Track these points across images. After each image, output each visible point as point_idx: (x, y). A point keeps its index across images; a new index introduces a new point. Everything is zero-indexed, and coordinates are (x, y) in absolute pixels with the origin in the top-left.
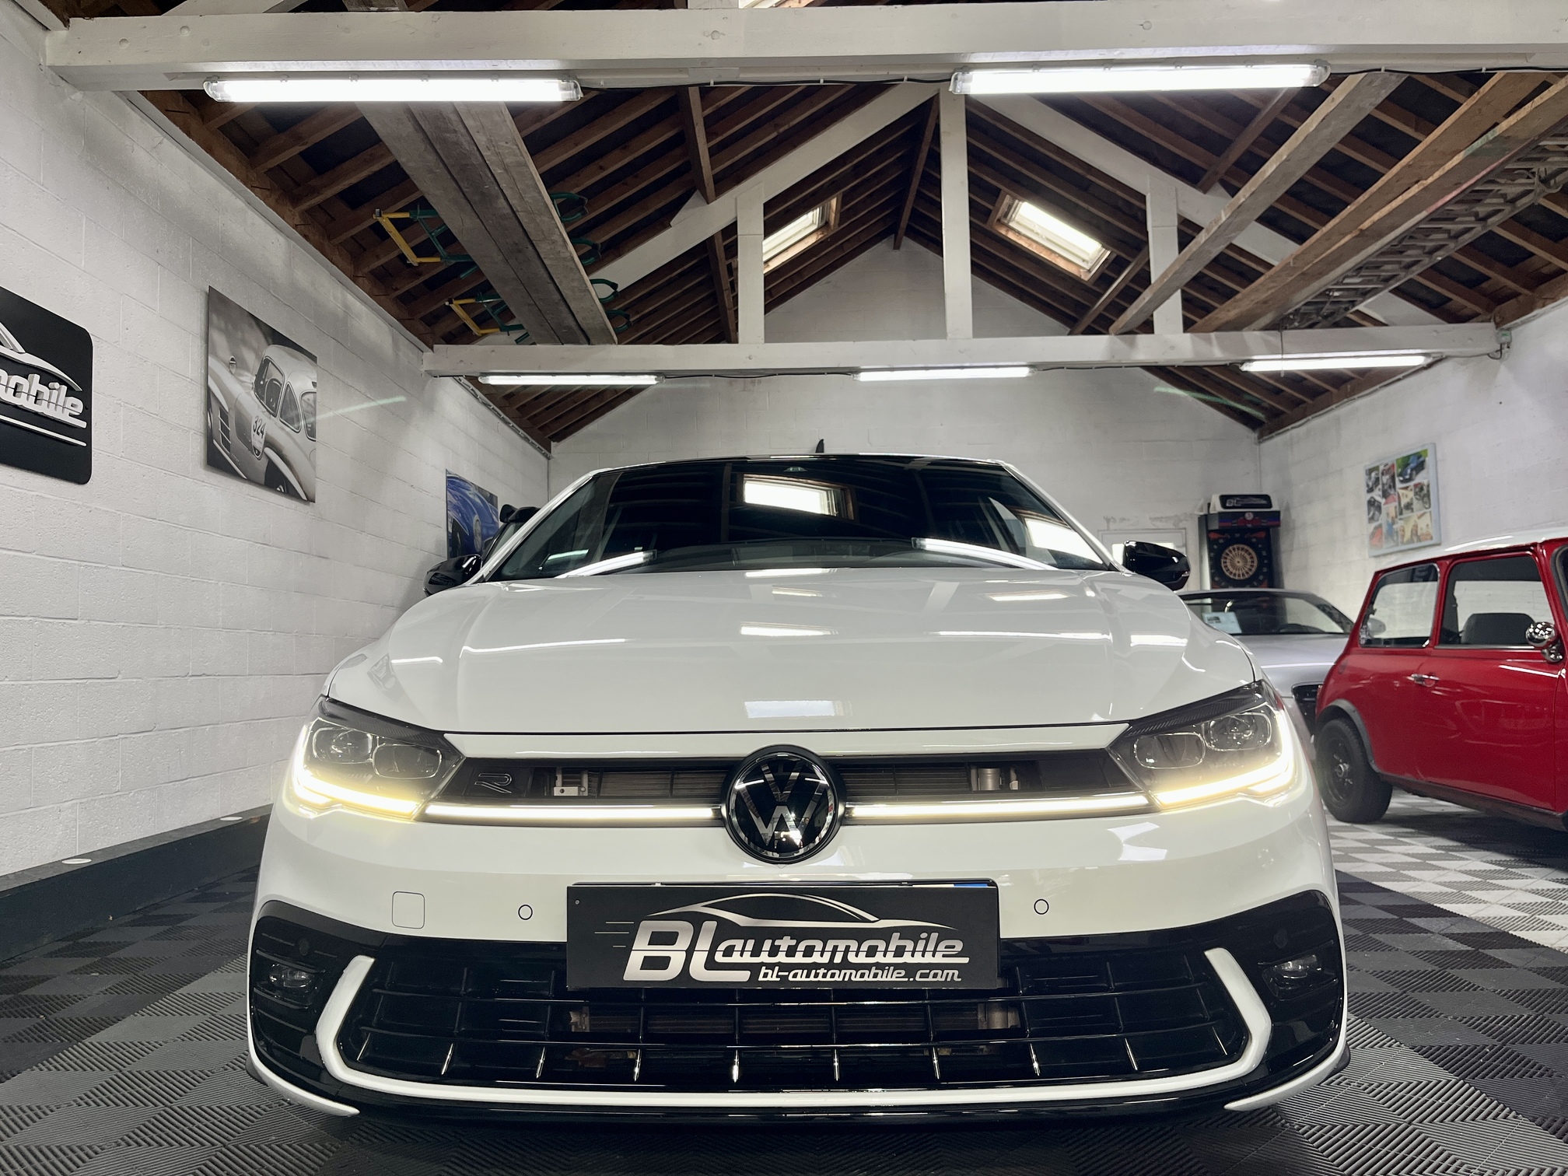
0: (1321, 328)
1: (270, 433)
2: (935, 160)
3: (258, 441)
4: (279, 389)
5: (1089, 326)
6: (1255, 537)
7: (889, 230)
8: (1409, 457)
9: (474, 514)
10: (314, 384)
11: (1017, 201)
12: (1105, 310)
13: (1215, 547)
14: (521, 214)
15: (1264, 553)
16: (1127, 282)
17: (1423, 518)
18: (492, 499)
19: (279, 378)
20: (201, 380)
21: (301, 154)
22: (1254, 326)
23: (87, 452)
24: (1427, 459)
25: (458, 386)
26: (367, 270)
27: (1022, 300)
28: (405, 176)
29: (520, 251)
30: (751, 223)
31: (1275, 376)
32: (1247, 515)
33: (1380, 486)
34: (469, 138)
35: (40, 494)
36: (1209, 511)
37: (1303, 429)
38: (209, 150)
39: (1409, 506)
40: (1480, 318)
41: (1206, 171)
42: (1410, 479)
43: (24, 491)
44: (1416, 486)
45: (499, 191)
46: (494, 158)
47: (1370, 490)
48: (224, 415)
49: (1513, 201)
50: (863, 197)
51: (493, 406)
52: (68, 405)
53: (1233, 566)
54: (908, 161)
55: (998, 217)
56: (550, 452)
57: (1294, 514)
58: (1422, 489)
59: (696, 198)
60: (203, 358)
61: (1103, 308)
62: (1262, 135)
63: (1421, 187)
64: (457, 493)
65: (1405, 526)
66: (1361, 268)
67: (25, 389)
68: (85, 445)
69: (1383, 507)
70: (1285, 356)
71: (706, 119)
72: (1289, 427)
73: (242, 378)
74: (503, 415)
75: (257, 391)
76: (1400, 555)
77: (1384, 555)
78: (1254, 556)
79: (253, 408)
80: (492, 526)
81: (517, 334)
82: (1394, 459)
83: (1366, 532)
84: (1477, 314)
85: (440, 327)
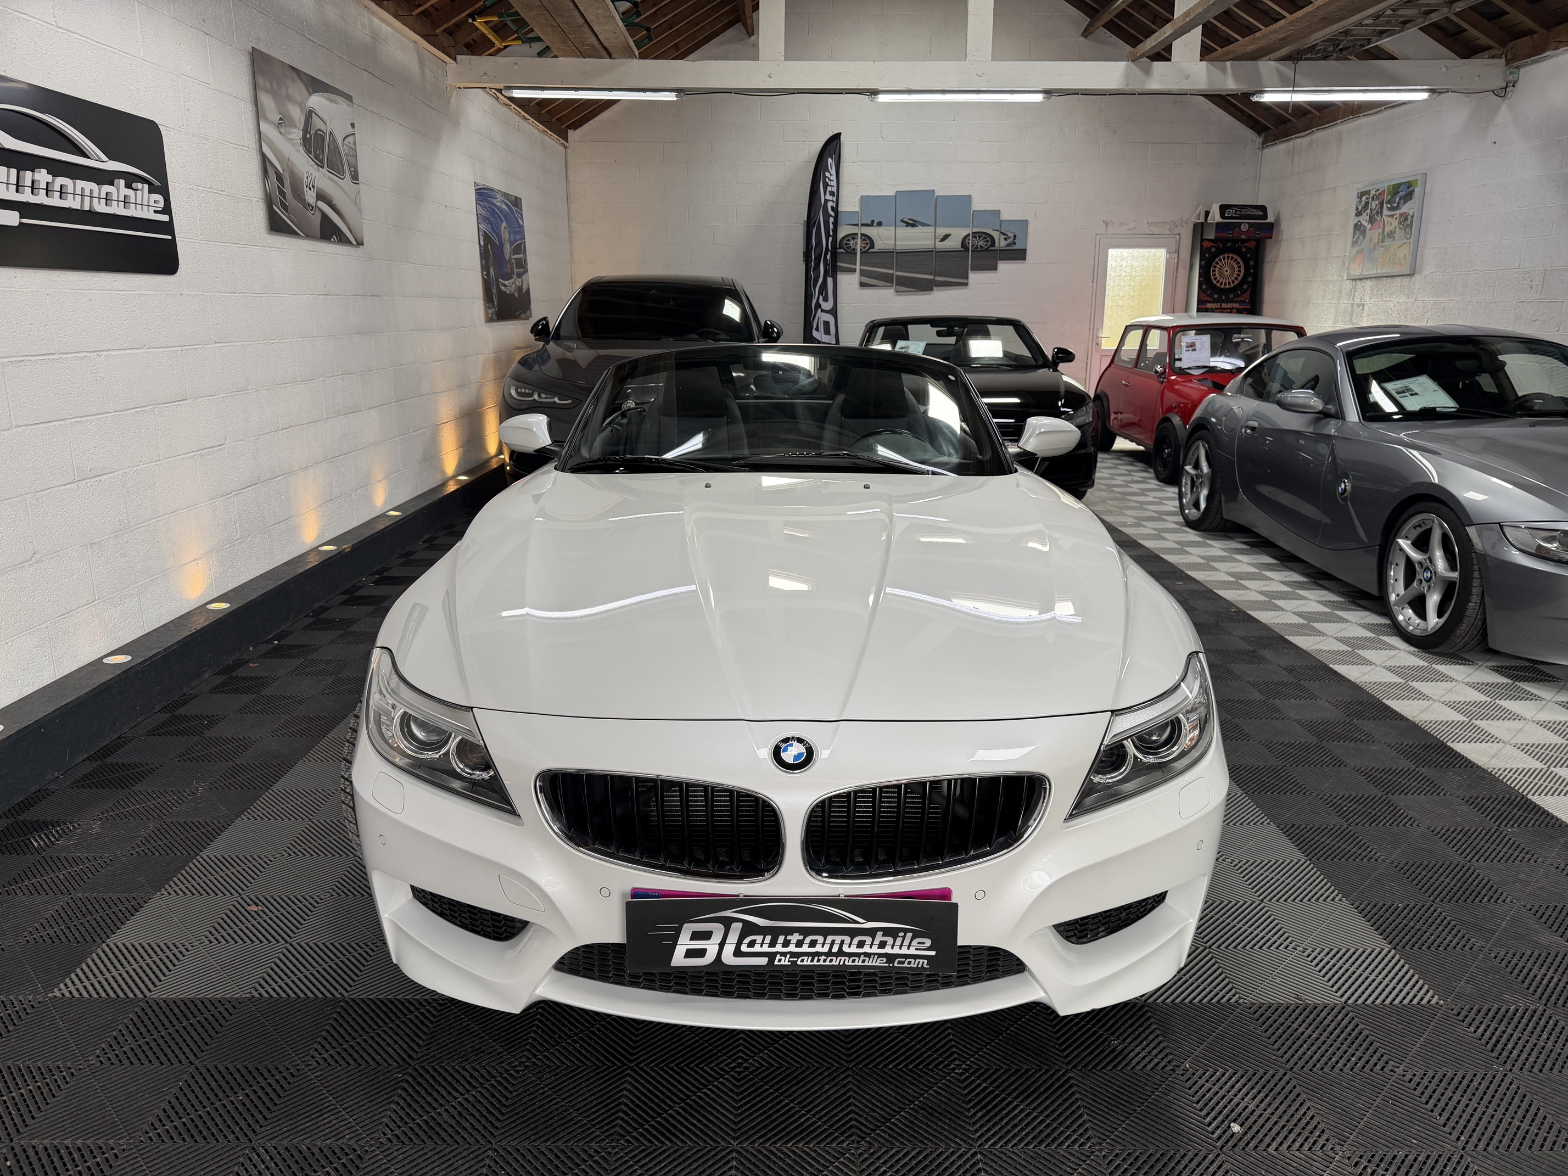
0: (1337, 59)
1: (320, 186)
3: (310, 197)
4: (323, 139)
6: (1244, 248)
8: (1400, 184)
9: (502, 221)
10: (353, 125)
13: (1207, 256)
15: (1252, 263)
17: (1405, 246)
18: (517, 202)
19: (324, 129)
20: (258, 148)
22: (1272, 56)
23: (172, 244)
24: (1416, 189)
31: (1284, 106)
32: (1242, 226)
33: (1368, 211)
36: (1206, 220)
39: (1391, 235)
40: (1492, 52)
42: (1397, 208)
43: (128, 292)
44: (1401, 215)
47: (1359, 214)
48: (280, 178)
51: (513, 106)
52: (152, 203)
53: (1221, 275)
56: (567, 141)
57: (1284, 226)
58: (1406, 219)
60: (255, 123)
64: (486, 204)
65: (1384, 253)
66: (1380, 15)
67: (115, 197)
68: (170, 237)
69: (1367, 233)
70: (1295, 89)
72: (1293, 136)
73: (291, 136)
74: (523, 113)
75: (304, 145)
76: (1374, 281)
77: (1361, 279)
78: (1242, 264)
79: (303, 164)
80: (518, 231)
81: (537, 47)
82: (1386, 185)
83: (1348, 254)
84: (1490, 48)
85: (462, 37)
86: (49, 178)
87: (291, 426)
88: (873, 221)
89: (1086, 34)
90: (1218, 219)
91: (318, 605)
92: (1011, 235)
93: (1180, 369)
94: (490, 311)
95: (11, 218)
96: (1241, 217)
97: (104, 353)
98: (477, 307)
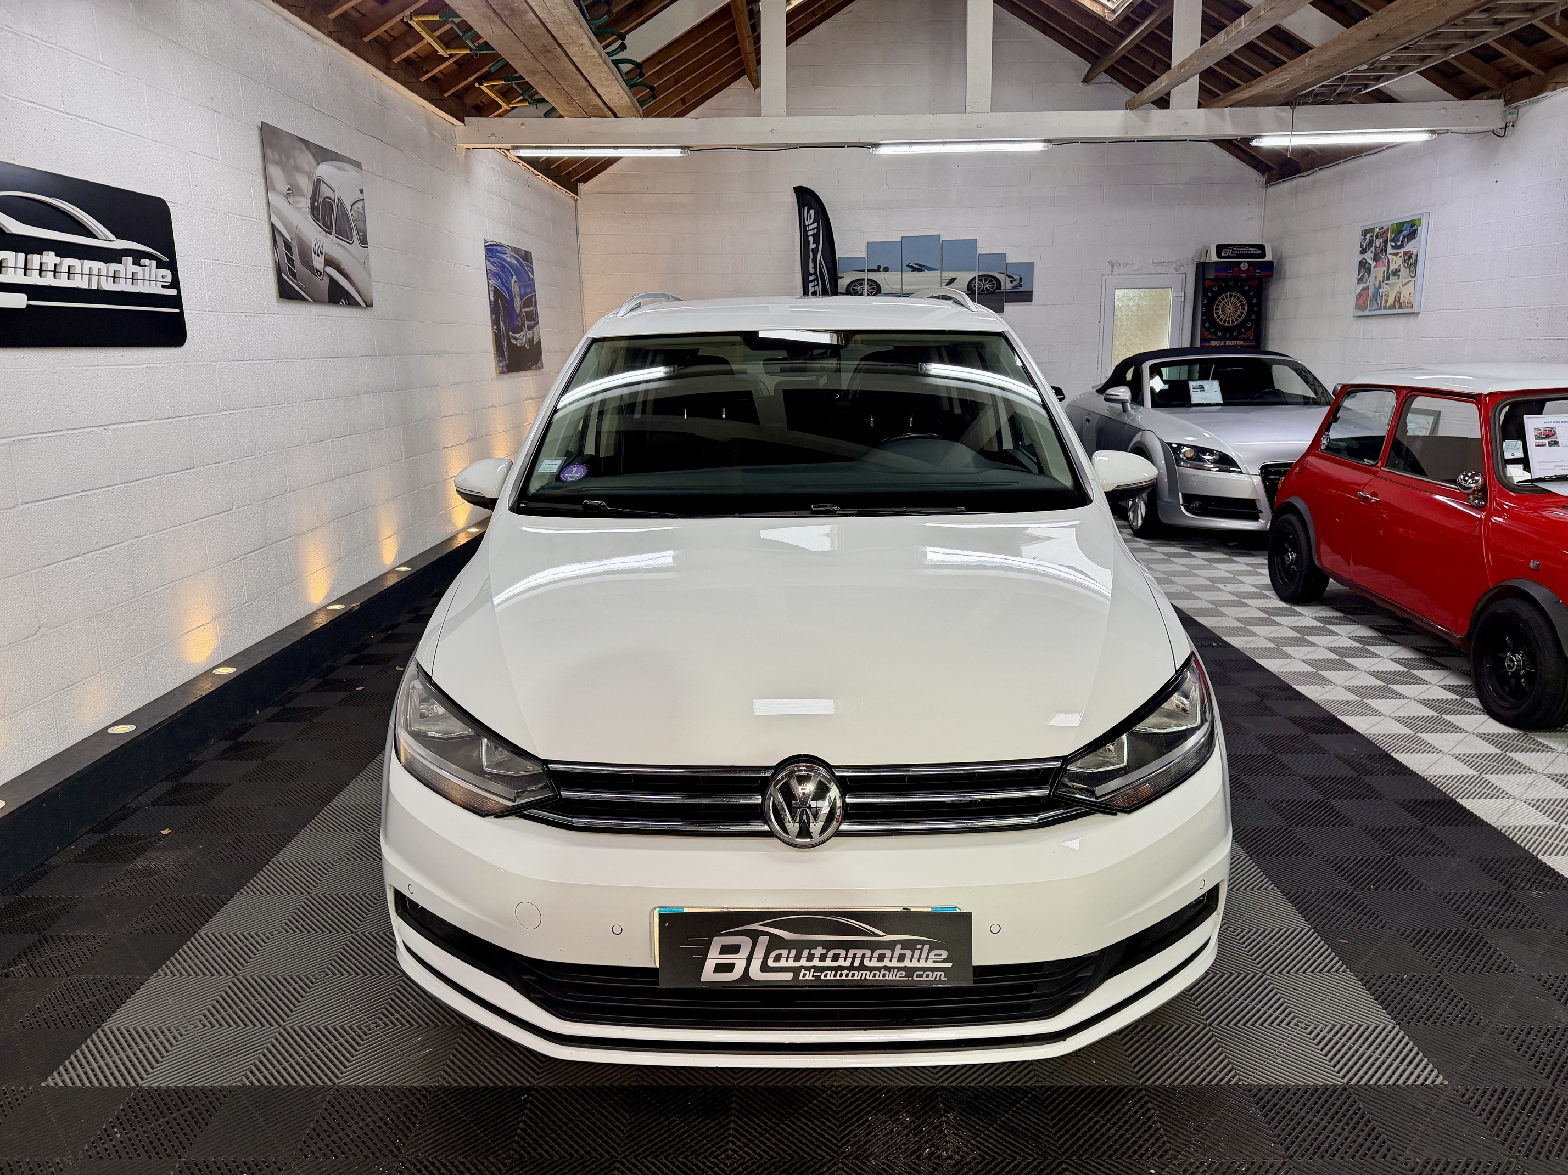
0: (1332, 105)
1: (329, 252)
3: (318, 263)
4: (331, 206)
6: (1247, 286)
8: (1403, 223)
9: (513, 276)
10: (362, 191)
12: (1128, 52)
13: (1210, 295)
15: (1255, 301)
16: (1150, 30)
17: (1408, 285)
18: (527, 256)
19: (332, 196)
20: (265, 217)
23: (180, 318)
24: (1420, 228)
26: (396, 60)
27: (1044, 33)
32: (1242, 265)
33: (1373, 249)
35: (148, 365)
36: (1205, 260)
39: (1396, 273)
40: (1492, 93)
42: (1401, 246)
44: (1405, 253)
47: (1363, 251)
48: (288, 246)
52: (160, 278)
53: (1224, 313)
57: (1287, 265)
58: (1410, 258)
60: (264, 195)
61: (1126, 49)
64: (496, 260)
65: (1391, 291)
67: (122, 275)
68: (177, 311)
69: (1372, 270)
70: (1294, 133)
72: (1296, 176)
73: (299, 205)
74: (532, 169)
75: (313, 214)
76: (1381, 320)
77: (1367, 317)
78: (1245, 302)
79: (312, 232)
80: (528, 284)
81: (544, 108)
82: (1389, 223)
83: (1353, 292)
84: (1489, 89)
85: (470, 100)
86: (57, 260)
87: (298, 489)
88: (879, 267)
89: (1086, 80)
90: (1215, 257)
91: (325, 665)
92: (1017, 277)
94: (501, 365)
95: (19, 301)
96: (1241, 256)
97: (110, 427)
98: (488, 360)
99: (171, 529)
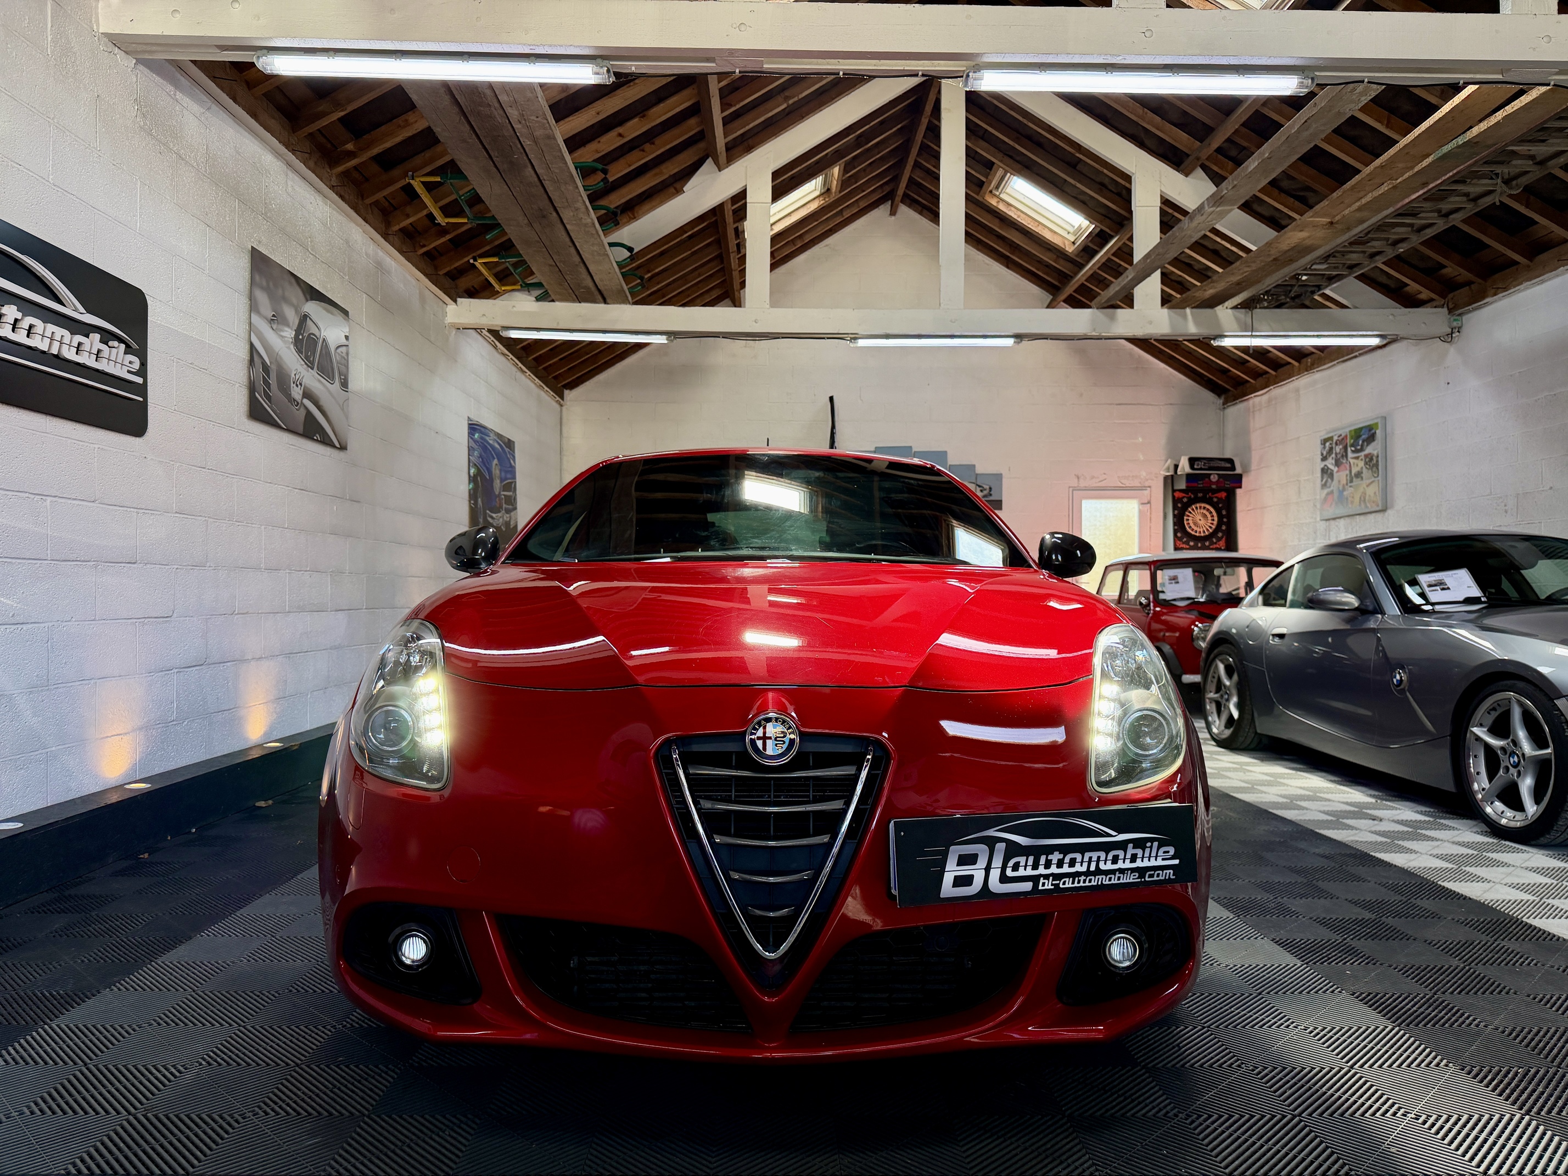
0: (1288, 308)
1: (308, 385)
2: (934, 132)
3: (297, 393)
4: (316, 343)
5: (1071, 295)
6: (1216, 497)
7: (887, 197)
8: (1361, 429)
9: (494, 458)
10: (347, 338)
11: (1009, 174)
12: (1086, 280)
13: (1179, 505)
14: (547, 182)
15: (1224, 512)
16: (1109, 255)
17: (1374, 484)
18: (510, 444)
19: (317, 333)
20: (247, 337)
21: (341, 120)
22: (1226, 304)
23: (144, 406)
24: (1377, 432)
25: (479, 337)
26: (397, 228)
27: (1008, 267)
28: (436, 141)
29: (544, 217)
30: (759, 192)
31: (1245, 350)
32: (1212, 477)
33: (1333, 455)
34: (502, 112)
35: (101, 447)
36: (1176, 472)
37: (1265, 397)
38: (254, 116)
39: (1359, 475)
40: (1434, 303)
41: (1188, 155)
42: (1362, 450)
43: (87, 444)
44: (1366, 456)
45: (527, 161)
46: (525, 130)
47: (1324, 459)
48: (266, 368)
49: (1475, 200)
50: (863, 166)
51: (511, 356)
52: (126, 363)
53: (1195, 524)
54: (909, 131)
55: (990, 188)
56: (562, 398)
57: (1252, 476)
58: (1371, 459)
59: (709, 164)
60: (247, 315)
61: (1084, 278)
62: (1243, 125)
63: (1390, 186)
64: (478, 439)
65: (1355, 493)
66: (1329, 256)
67: (87, 347)
68: (141, 399)
69: (1335, 475)
70: (1254, 334)
71: (721, 90)
72: (1252, 395)
73: (282, 334)
74: (520, 365)
75: (296, 345)
76: (1348, 520)
77: (1334, 519)
78: (1215, 514)
79: (293, 362)
80: (509, 471)
81: (538, 292)
82: (1347, 430)
83: (1318, 497)
84: (1432, 300)
85: (465, 282)
86: (19, 315)
87: (247, 613)
89: (1049, 306)
90: (1188, 469)
92: (988, 487)
93: (1165, 600)
96: (1210, 469)
97: (49, 499)
99: (101, 622)
